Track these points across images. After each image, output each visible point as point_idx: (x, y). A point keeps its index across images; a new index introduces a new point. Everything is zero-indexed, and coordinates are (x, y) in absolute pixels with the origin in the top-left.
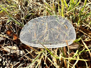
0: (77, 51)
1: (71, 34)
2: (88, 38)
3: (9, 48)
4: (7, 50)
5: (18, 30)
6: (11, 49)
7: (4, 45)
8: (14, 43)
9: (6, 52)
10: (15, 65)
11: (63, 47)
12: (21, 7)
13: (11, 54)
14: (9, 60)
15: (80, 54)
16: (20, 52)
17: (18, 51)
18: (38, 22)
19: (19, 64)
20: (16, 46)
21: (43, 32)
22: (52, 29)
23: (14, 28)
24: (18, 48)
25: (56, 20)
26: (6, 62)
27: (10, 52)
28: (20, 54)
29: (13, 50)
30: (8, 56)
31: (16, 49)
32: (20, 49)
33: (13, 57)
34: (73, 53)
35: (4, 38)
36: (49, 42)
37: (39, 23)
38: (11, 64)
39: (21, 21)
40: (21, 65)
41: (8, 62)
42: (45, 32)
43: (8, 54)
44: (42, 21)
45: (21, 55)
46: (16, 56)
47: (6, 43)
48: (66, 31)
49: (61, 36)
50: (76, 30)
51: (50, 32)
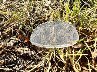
0: (80, 50)
1: (74, 36)
2: (89, 39)
3: (22, 50)
4: (20, 51)
5: (28, 34)
6: (24, 50)
7: (17, 47)
9: (19, 53)
10: (28, 63)
11: (68, 47)
12: (29, 13)
13: (24, 54)
14: (22, 59)
15: (82, 52)
16: (31, 52)
17: (30, 51)
19: (31, 62)
20: (27, 47)
21: (50, 35)
22: (58, 32)
23: (24, 32)
24: (29, 49)
25: (62, 25)
27: (23, 53)
28: (32, 54)
29: (25, 51)
30: (21, 56)
31: (27, 50)
32: (31, 50)
33: (25, 57)
34: (76, 51)
35: (16, 40)
36: (57, 43)
37: (46, 27)
38: (24, 62)
39: (31, 26)
40: (33, 63)
41: (21, 61)
42: (52, 35)
43: (22, 54)
44: (50, 26)
45: (33, 55)
46: (28, 56)
47: (18, 45)
48: (71, 33)
49: (67, 38)
50: (78, 32)
51: (57, 35)
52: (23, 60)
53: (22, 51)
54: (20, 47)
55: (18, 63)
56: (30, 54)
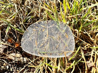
0: (74, 61)
3: (13, 56)
4: (12, 58)
6: (15, 57)
8: (17, 50)
9: (11, 60)
10: (21, 71)
14: (15, 66)
15: (76, 64)
16: (23, 59)
17: (22, 58)
18: (38, 27)
19: (24, 70)
20: (19, 53)
24: (21, 56)
26: (13, 68)
27: (15, 60)
28: (24, 61)
29: (17, 57)
31: (19, 56)
33: (18, 64)
34: (70, 63)
38: (17, 70)
40: (26, 71)
41: (14, 68)
42: (46, 40)
43: (14, 62)
45: (25, 62)
46: (21, 63)
51: (51, 40)
52: (15, 68)
53: (13, 58)
54: (12, 53)
55: (11, 70)
56: (23, 62)
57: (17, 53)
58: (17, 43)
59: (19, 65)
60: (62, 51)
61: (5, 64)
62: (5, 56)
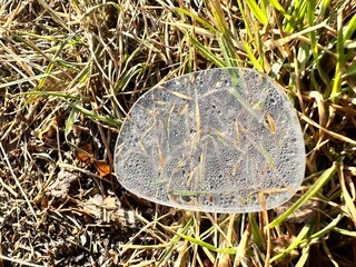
1: (284, 161)
3: (97, 206)
4: (93, 212)
5: (109, 139)
6: (102, 209)
8: (107, 186)
9: (92, 219)
10: (121, 253)
13: (106, 223)
14: (104, 238)
15: (314, 241)
16: (126, 216)
17: (121, 212)
18: (164, 100)
20: (113, 196)
23: (94, 133)
24: (119, 204)
26: (99, 243)
27: (102, 218)
28: (128, 223)
29: (107, 210)
31: (113, 206)
32: (125, 207)
33: (112, 230)
34: (286, 237)
35: (75, 171)
37: (169, 103)
38: (111, 251)
41: (102, 244)
42: (193, 146)
43: (99, 223)
45: (132, 226)
46: (119, 229)
52: (106, 242)
53: (97, 214)
54: (92, 194)
55: (95, 249)
56: (124, 224)
57: (107, 195)
58: (103, 164)
59: (116, 233)
60: (253, 187)
61: (75, 231)
62: (75, 205)
